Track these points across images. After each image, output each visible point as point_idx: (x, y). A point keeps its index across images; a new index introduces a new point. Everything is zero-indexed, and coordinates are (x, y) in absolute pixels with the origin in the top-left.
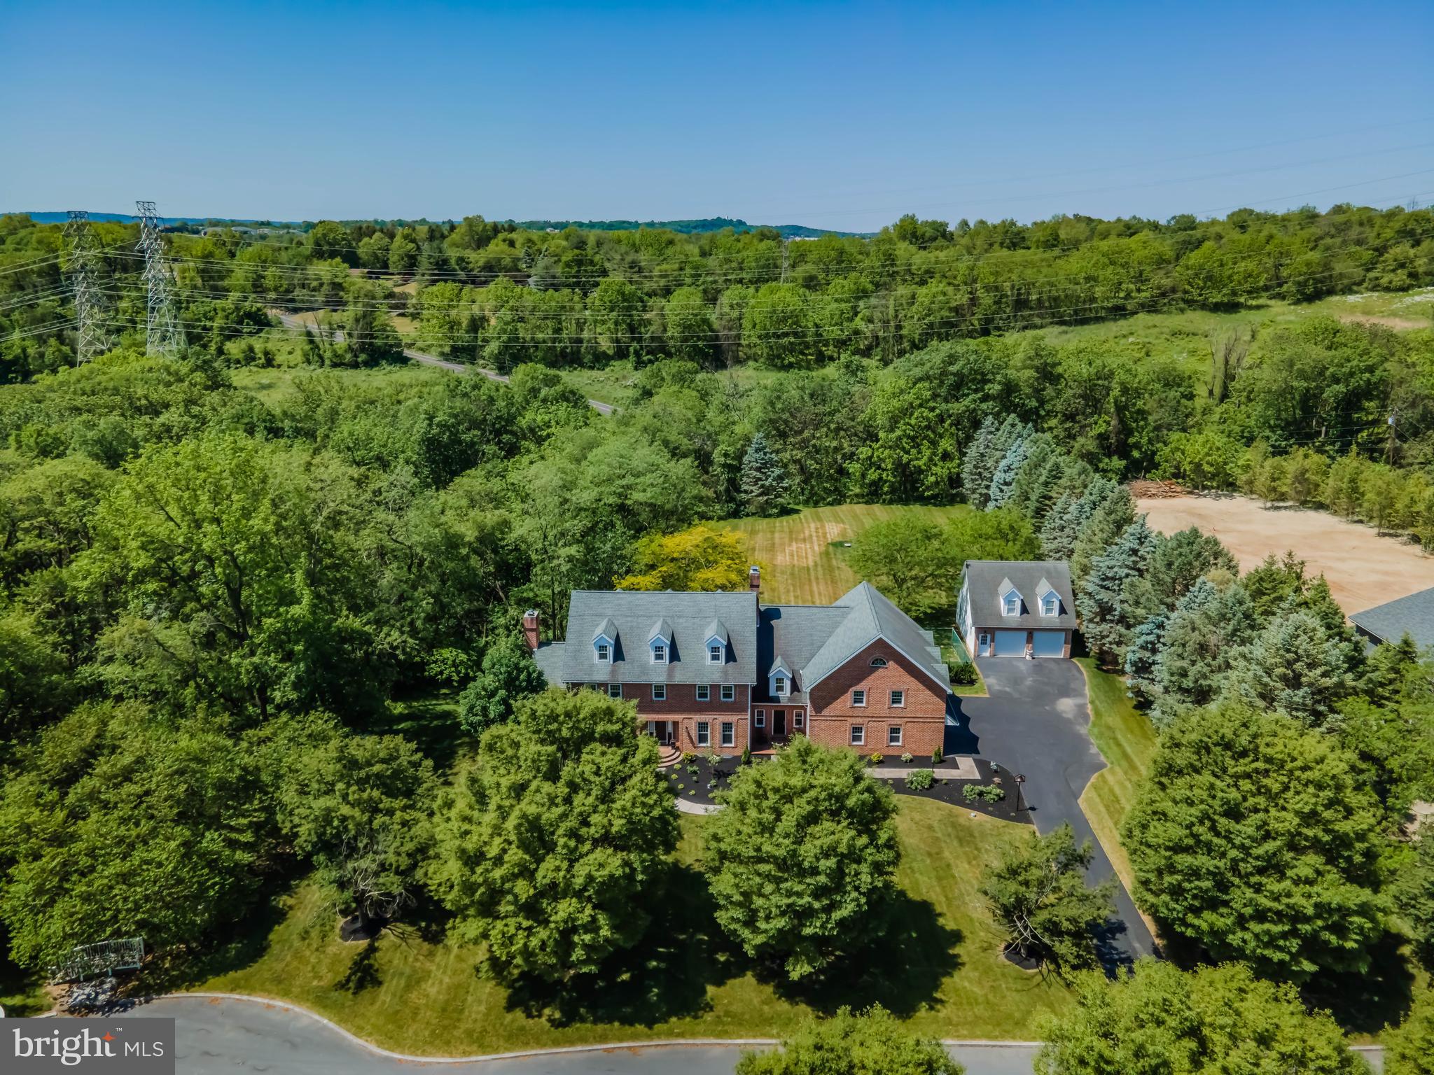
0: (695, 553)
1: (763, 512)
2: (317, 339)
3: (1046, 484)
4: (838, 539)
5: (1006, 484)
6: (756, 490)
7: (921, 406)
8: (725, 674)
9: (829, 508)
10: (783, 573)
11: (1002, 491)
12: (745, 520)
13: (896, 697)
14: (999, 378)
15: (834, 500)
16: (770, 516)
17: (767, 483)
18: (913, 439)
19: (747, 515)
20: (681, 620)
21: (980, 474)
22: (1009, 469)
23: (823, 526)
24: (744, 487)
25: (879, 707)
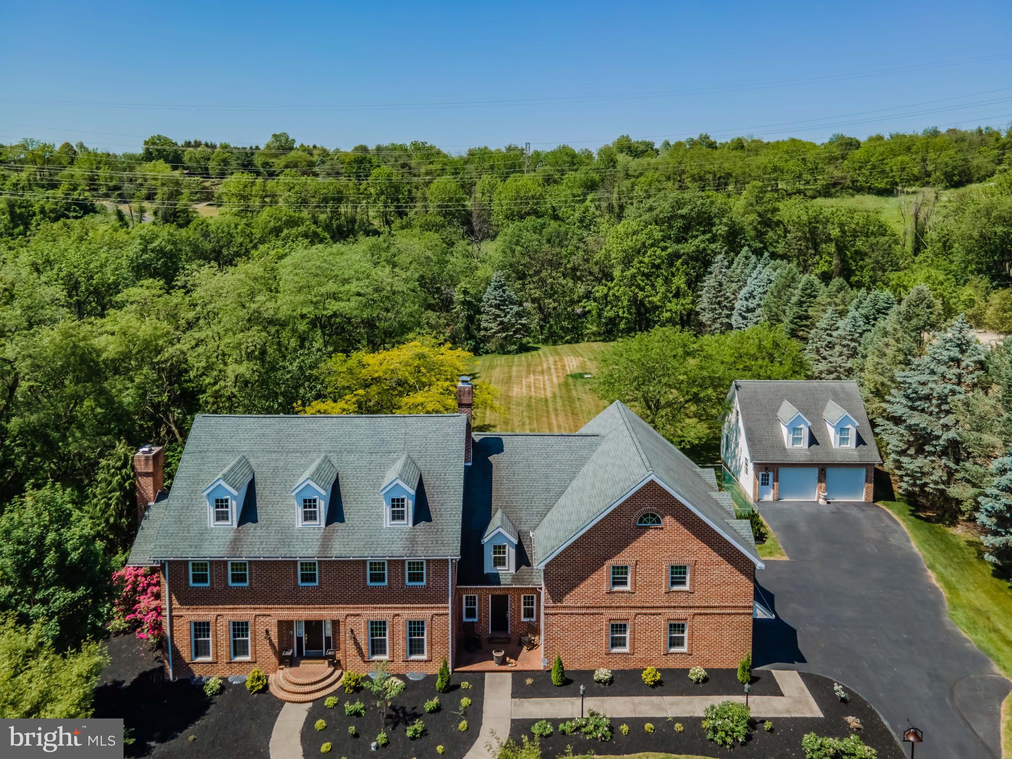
0: (404, 373)
1: (502, 350)
2: (127, 218)
3: (800, 303)
4: (577, 371)
5: (749, 310)
6: (494, 327)
7: (652, 245)
8: (413, 541)
9: (567, 345)
10: (518, 404)
11: (744, 318)
12: (484, 357)
13: (677, 574)
14: (725, 220)
15: (572, 339)
16: (509, 352)
17: (506, 320)
18: (647, 276)
19: (487, 353)
20: (352, 457)
21: (719, 303)
22: (752, 296)
23: (561, 360)
24: (484, 324)
25: (652, 590)
